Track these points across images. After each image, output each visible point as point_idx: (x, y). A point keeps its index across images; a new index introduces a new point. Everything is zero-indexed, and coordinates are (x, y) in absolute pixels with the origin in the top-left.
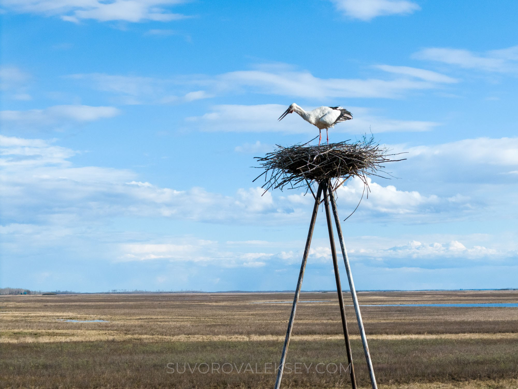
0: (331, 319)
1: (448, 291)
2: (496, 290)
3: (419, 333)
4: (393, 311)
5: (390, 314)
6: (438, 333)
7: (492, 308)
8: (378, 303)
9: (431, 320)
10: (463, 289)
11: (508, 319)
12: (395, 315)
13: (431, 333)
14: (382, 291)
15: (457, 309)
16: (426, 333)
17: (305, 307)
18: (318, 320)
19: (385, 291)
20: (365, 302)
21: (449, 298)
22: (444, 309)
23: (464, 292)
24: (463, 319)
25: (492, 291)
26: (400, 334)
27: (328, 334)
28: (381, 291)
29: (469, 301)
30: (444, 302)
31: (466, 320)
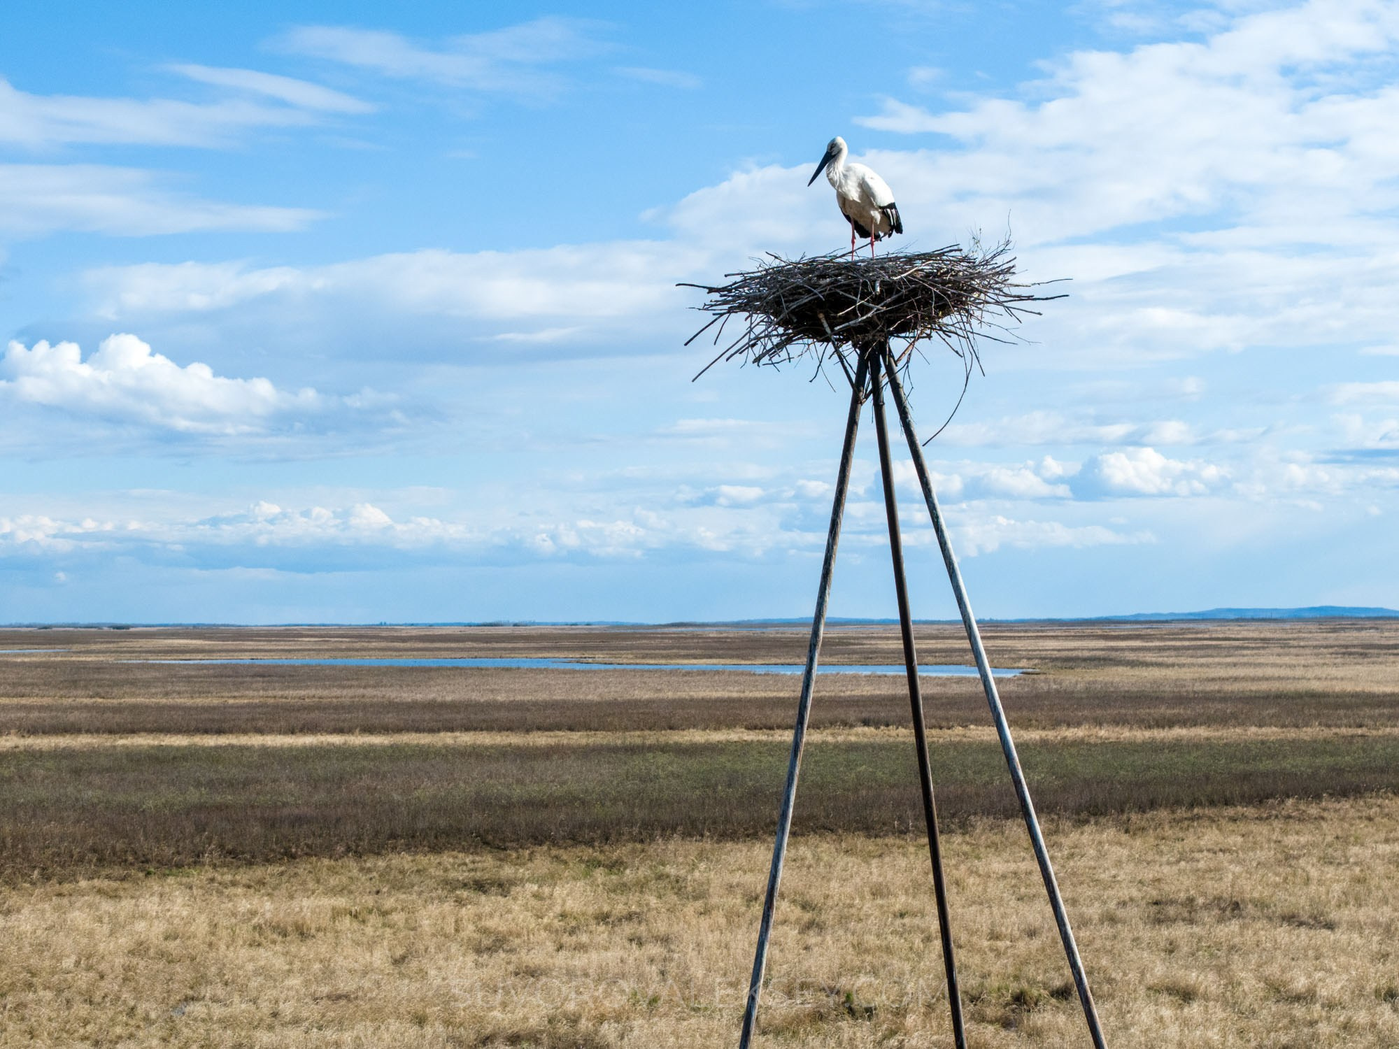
0: (98, 695)
1: (350, 627)
2: (470, 625)
3: (340, 731)
4: (247, 676)
5: (242, 683)
6: (386, 730)
7: (487, 669)
8: (194, 656)
9: (352, 697)
10: (388, 623)
11: (542, 696)
12: (254, 686)
13: (369, 730)
14: (190, 625)
15: (402, 671)
16: (357, 730)
17: (16, 665)
18: (65, 697)
19: (195, 626)
20: (160, 652)
21: (366, 645)
22: (371, 671)
23: (396, 630)
24: (431, 696)
25: (463, 628)
26: (293, 732)
27: (111, 732)
28: (187, 626)
29: (420, 653)
30: (359, 654)
31: (439, 699)
